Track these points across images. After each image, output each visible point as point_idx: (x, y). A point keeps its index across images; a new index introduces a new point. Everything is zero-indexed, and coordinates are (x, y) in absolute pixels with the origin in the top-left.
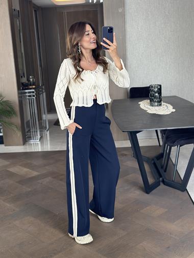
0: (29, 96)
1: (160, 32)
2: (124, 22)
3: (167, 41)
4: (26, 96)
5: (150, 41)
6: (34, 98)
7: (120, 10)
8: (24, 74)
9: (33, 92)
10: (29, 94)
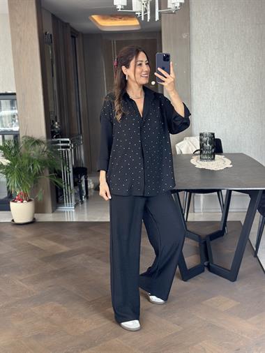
0: (62, 147)
1: (238, 67)
2: (189, 52)
3: (247, 80)
4: (59, 147)
5: (225, 78)
6: (69, 150)
7: (184, 36)
8: (56, 117)
9: (68, 142)
10: (62, 144)
